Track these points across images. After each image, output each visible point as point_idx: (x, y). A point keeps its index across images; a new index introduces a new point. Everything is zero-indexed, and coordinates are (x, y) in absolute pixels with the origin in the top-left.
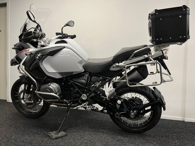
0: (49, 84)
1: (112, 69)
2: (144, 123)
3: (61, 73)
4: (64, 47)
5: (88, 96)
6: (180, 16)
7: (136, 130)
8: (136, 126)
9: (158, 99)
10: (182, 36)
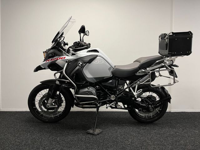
0: (88, 88)
1: (138, 74)
2: (155, 115)
3: (96, 78)
4: (97, 56)
5: (116, 97)
6: (188, 38)
7: (150, 120)
8: (149, 118)
9: (168, 96)
10: (189, 51)
